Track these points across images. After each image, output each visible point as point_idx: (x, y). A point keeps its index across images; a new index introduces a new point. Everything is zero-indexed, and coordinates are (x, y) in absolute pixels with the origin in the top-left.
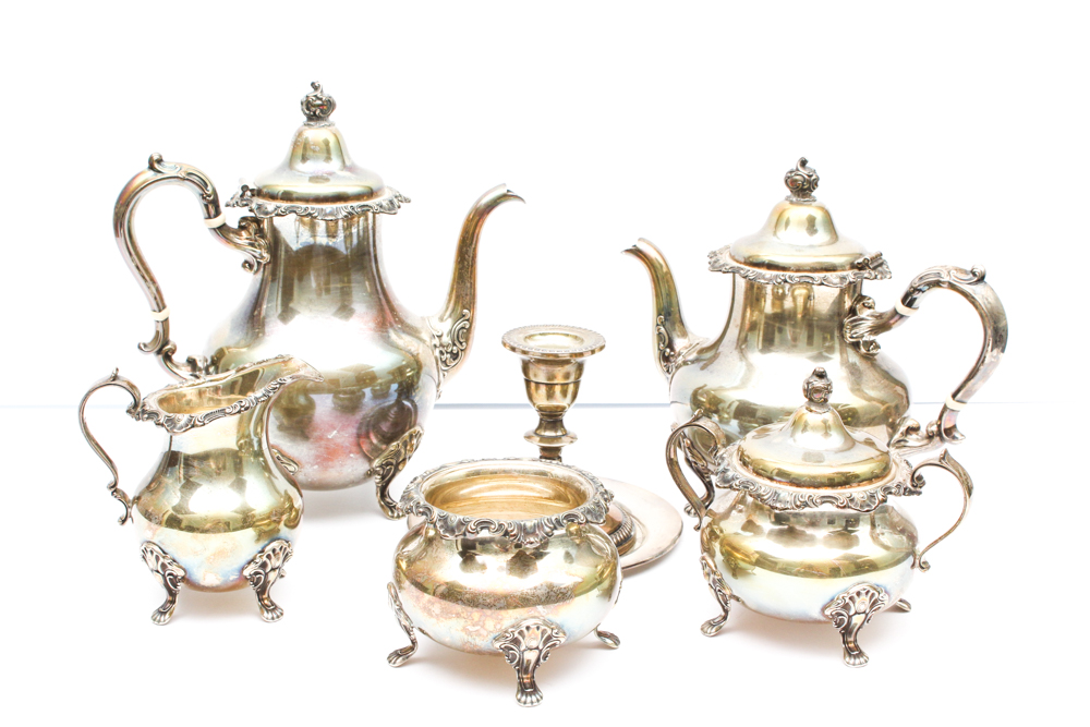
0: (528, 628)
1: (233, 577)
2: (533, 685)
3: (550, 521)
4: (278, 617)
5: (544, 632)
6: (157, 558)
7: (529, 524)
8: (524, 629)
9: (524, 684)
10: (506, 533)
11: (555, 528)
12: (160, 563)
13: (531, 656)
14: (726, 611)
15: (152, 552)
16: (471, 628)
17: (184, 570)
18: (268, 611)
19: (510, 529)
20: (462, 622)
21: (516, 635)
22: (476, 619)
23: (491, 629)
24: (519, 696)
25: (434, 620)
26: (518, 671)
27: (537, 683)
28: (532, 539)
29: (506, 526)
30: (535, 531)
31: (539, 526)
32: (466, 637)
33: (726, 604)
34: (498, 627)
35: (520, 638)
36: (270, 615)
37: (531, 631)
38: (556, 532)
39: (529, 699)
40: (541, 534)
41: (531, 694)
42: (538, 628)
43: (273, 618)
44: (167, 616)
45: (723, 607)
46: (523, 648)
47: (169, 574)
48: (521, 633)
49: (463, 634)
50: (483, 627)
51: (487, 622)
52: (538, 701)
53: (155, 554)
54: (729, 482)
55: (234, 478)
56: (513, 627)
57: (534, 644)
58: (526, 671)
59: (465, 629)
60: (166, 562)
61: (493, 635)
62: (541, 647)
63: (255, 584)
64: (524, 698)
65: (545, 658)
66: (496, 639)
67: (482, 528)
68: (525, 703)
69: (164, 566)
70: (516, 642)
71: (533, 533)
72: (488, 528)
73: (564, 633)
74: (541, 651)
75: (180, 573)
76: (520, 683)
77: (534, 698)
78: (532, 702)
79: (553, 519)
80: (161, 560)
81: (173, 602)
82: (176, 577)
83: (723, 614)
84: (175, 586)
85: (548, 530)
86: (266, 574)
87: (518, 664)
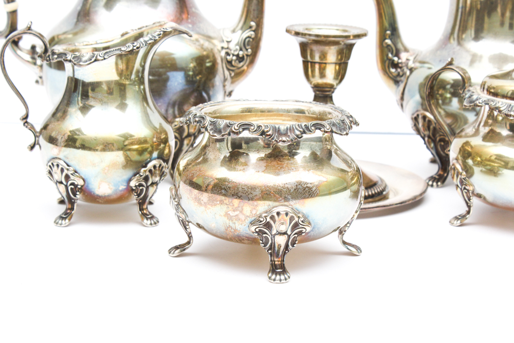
0: (278, 214)
1: (122, 187)
2: (282, 267)
3: (300, 126)
4: (155, 223)
5: (292, 219)
6: (62, 170)
7: (282, 128)
8: (275, 214)
9: (275, 265)
10: (263, 133)
11: (304, 132)
12: (64, 174)
13: (281, 241)
14: (469, 207)
15: (58, 166)
16: (232, 214)
17: (84, 180)
18: (147, 219)
19: (266, 130)
20: (224, 208)
21: (268, 219)
22: (236, 205)
23: (248, 214)
24: (270, 275)
25: (203, 208)
26: (271, 254)
27: (286, 266)
28: (284, 139)
29: (263, 128)
30: (287, 133)
31: (291, 129)
32: (228, 221)
33: (469, 200)
34: (254, 212)
35: (272, 222)
36: (149, 222)
37: (280, 217)
38: (305, 136)
39: (278, 277)
40: (292, 136)
41: (280, 274)
42: (287, 214)
43: (151, 224)
44: (67, 221)
45: (467, 203)
46: (274, 232)
47: (72, 184)
48: (272, 218)
49: (225, 219)
50: (241, 212)
51: (244, 208)
52: (286, 279)
53: (60, 167)
54: (474, 102)
55: (119, 102)
56: (266, 212)
57: (283, 228)
58: (277, 256)
59: (227, 215)
60: (69, 173)
61: (250, 220)
62: (289, 233)
63: (139, 195)
64: (274, 277)
65: (293, 245)
66: (252, 223)
67: (244, 129)
68: (274, 280)
69: (67, 177)
70: (268, 226)
71: (286, 134)
72: (248, 129)
73: (310, 223)
74: (289, 236)
75: (80, 182)
76: (272, 265)
77: (282, 277)
78: (280, 280)
79: (303, 125)
80: (66, 172)
81: (72, 209)
82: (76, 186)
83: (467, 209)
84: (75, 195)
85: (298, 133)
86: (147, 188)
87: (270, 249)
